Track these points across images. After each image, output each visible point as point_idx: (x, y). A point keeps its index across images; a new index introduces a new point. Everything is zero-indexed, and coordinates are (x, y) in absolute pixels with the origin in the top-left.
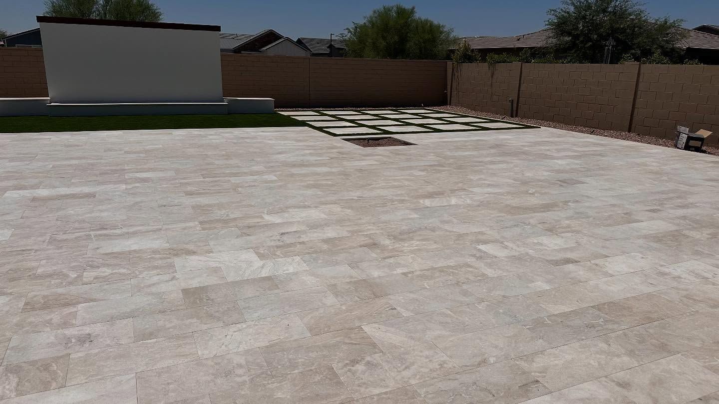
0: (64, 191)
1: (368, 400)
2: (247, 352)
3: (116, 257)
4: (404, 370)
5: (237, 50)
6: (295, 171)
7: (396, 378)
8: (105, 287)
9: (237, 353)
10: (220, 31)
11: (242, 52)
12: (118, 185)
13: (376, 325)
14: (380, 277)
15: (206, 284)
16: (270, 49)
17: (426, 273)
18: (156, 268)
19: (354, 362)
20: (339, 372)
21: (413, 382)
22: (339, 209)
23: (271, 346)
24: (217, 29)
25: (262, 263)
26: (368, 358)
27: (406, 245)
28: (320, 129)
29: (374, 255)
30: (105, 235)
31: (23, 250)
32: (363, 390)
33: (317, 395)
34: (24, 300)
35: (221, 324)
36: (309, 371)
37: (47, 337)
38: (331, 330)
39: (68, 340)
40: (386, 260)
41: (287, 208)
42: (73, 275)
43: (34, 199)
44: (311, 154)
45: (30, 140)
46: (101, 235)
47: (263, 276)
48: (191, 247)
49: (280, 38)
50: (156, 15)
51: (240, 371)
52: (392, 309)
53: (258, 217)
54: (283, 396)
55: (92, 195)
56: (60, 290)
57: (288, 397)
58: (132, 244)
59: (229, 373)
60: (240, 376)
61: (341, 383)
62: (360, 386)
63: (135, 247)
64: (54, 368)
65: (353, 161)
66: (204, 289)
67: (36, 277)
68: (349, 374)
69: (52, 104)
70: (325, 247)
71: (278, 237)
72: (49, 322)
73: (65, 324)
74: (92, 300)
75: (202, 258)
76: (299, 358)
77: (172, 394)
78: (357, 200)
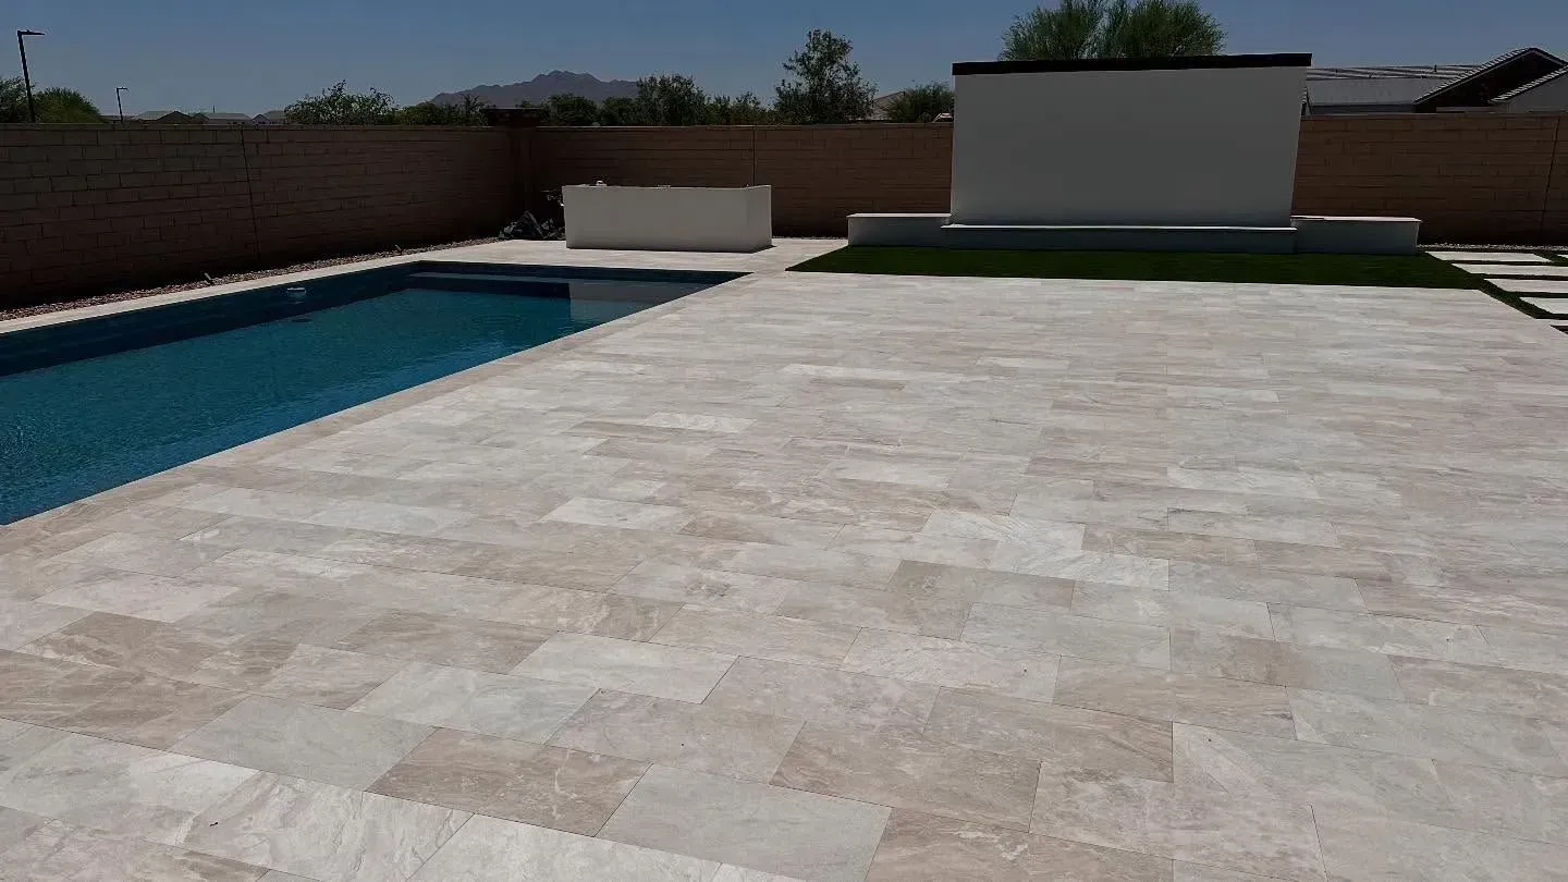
0: (865, 373)
1: (1054, 844)
2: (915, 685)
3: (852, 488)
4: (1182, 829)
5: (1428, 105)
6: (1337, 388)
7: (1150, 835)
8: (802, 528)
9: (900, 682)
10: (1310, 65)
11: (1439, 109)
12: (950, 375)
13: (1209, 733)
14: (1322, 648)
15: (949, 562)
16: (1516, 100)
17: (1464, 673)
18: (897, 517)
19: (1093, 775)
20: (1043, 778)
21: (1179, 856)
22: (1372, 487)
23: (964, 692)
24: (1304, 60)
25: (1080, 553)
26: (1126, 781)
27: (1477, 600)
28: (1513, 299)
29: (1358, 601)
30: (869, 451)
31: (744, 452)
32: (1059, 823)
33: (968, 796)
34: (692, 518)
35: (915, 629)
36: (990, 753)
37: (680, 573)
38: (1101, 708)
39: (699, 584)
40: (1379, 619)
41: (1238, 463)
42: (775, 500)
43: (819, 382)
44: (1420, 356)
45: (885, 286)
46: (860, 450)
47: (1062, 576)
48: (977, 497)
49: (1557, 67)
50: (1209, 38)
51: (879, 709)
52: (1284, 716)
53: (1156, 470)
54: (911, 772)
55: (898, 386)
56: (742, 517)
57: (917, 777)
58: (890, 473)
59: (860, 705)
60: (873, 715)
61: (1029, 797)
62: (1061, 816)
63: (893, 479)
64: (655, 615)
65: (1535, 383)
66: (937, 569)
67: (729, 491)
68: (1061, 790)
69: (952, 226)
70: (1251, 556)
71: (1159, 516)
72: (696, 555)
73: (712, 564)
74: (768, 541)
75: (981, 519)
76: (994, 729)
77: (758, 702)
78: (1447, 475)
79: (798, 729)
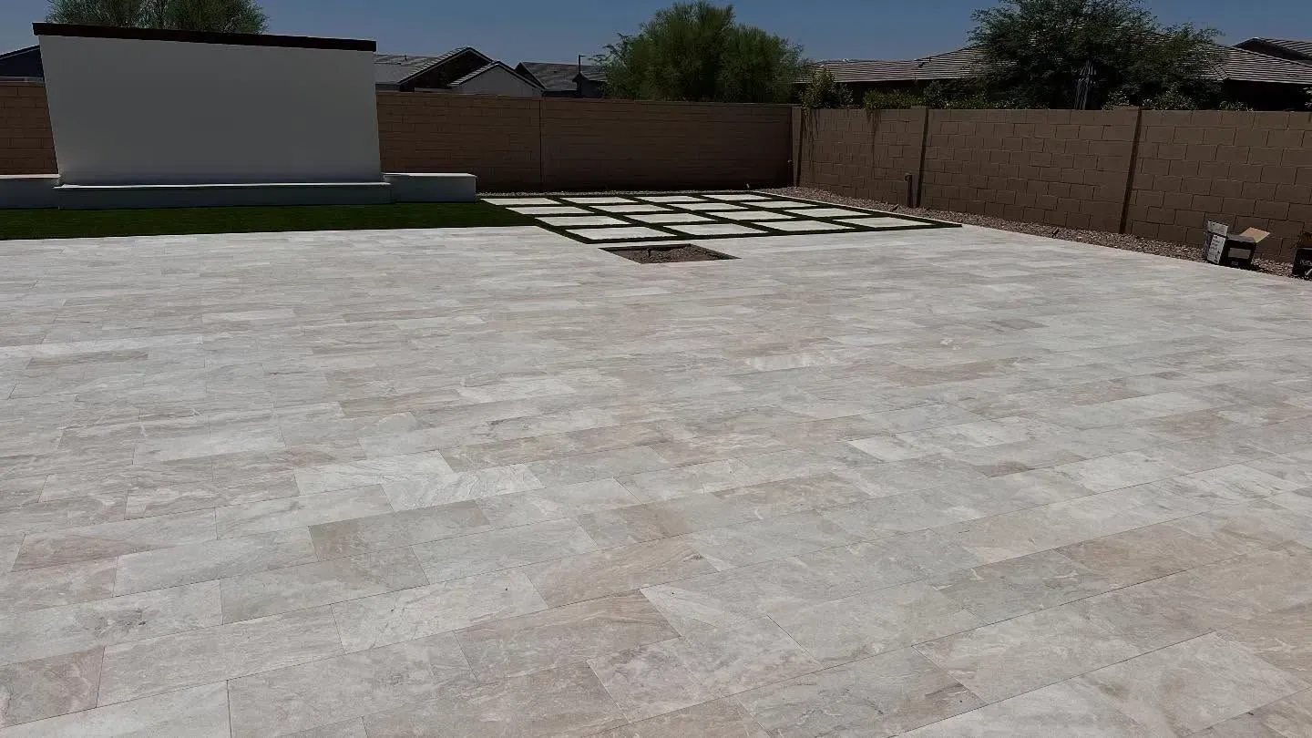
1: (654, 723)
2: (431, 639)
3: (188, 468)
4: (717, 668)
5: (407, 86)
6: (515, 307)
7: (704, 684)
8: (170, 524)
9: (413, 642)
10: (375, 50)
11: (416, 89)
12: (190, 336)
13: (668, 588)
14: (673, 501)
15: (355, 516)
16: (465, 85)
17: (757, 491)
18: (261, 487)
19: (628, 655)
20: (600, 674)
21: (734, 690)
22: (598, 377)
23: (475, 628)
24: (370, 46)
25: (457, 476)
26: (653, 648)
27: (720, 441)
28: (561, 230)
29: (662, 460)
30: (167, 428)
31: (14, 458)
32: (643, 705)
33: (561, 716)
34: (17, 548)
35: (383, 589)
36: (545, 672)
37: (61, 616)
38: (585, 598)
39: (102, 620)
40: (685, 470)
41: (502, 375)
42: (108, 502)
43: (33, 363)
44: (545, 277)
45: (24, 252)
46: (158, 428)
47: (459, 500)
48: (326, 449)
49: (486, 63)
50: (254, 20)
51: (419, 675)
52: (696, 558)
53: (448, 392)
54: (499, 719)
55: (141, 355)
56: (83, 531)
57: (508, 720)
58: (216, 445)
59: (397, 679)
60: (418, 683)
61: (600, 695)
62: (638, 698)
63: (221, 450)
64: (76, 672)
65: (622, 289)
66: (351, 525)
67: (38, 506)
68: (619, 677)
69: (64, 186)
70: (572, 446)
71: (486, 430)
72: (65, 588)
73: (95, 593)
74: (143, 548)
75: (346, 468)
76: (528, 649)
77: (294, 718)
78: (631, 360)
79: (362, 727)
